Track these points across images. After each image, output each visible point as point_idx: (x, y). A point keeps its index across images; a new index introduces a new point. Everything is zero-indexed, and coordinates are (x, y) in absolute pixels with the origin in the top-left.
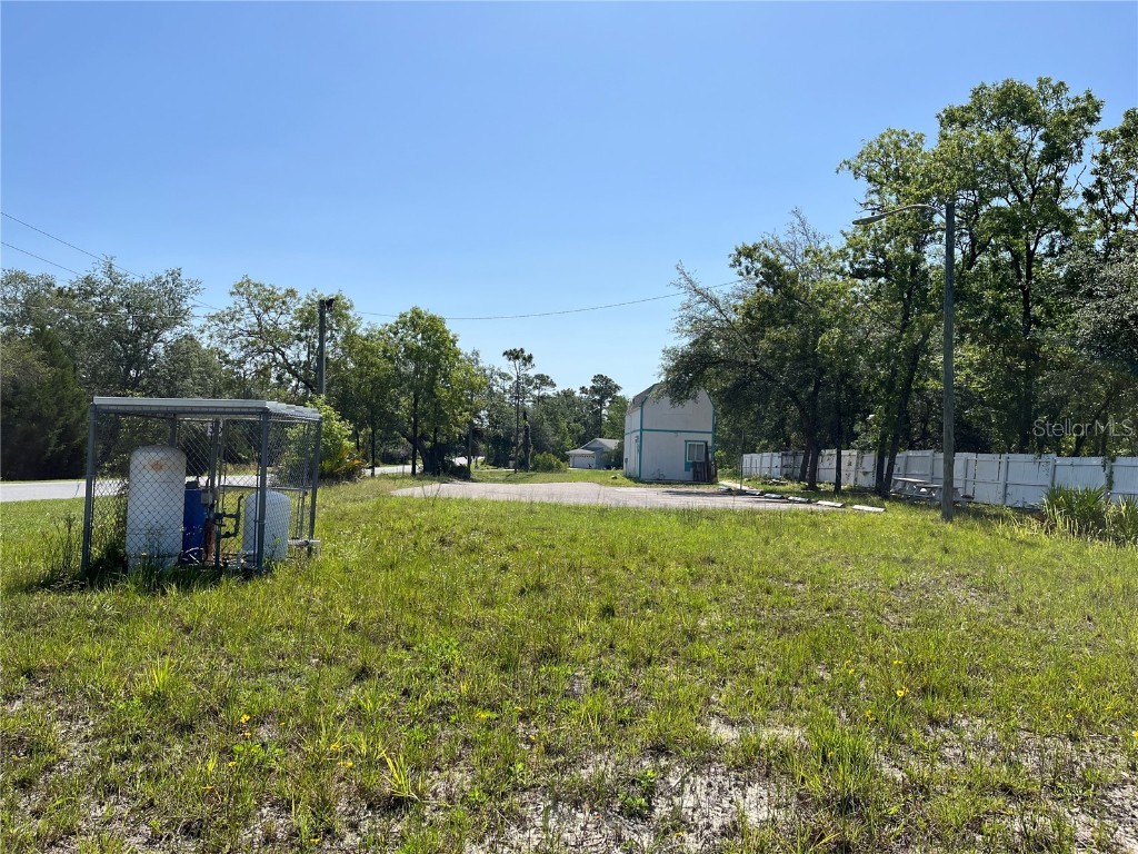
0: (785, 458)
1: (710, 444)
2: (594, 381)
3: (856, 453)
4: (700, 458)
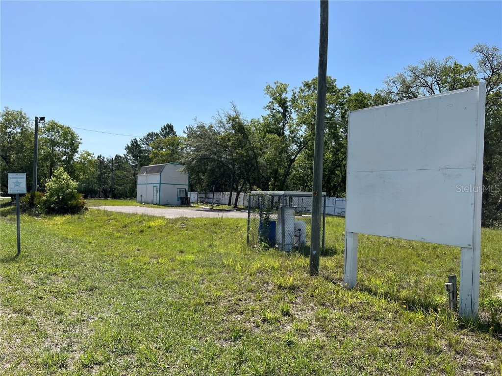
0: (199, 195)
1: (187, 190)
3: (243, 194)
4: (183, 195)
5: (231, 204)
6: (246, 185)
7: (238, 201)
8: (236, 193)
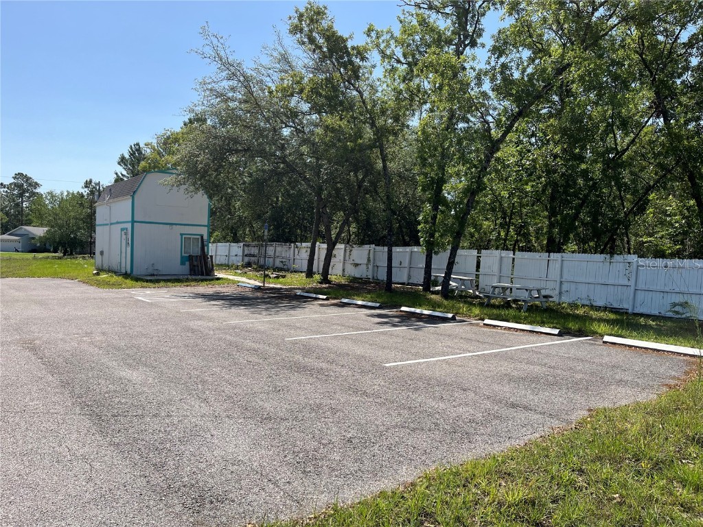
0: (246, 248)
1: (205, 237)
2: (14, 178)
3: (342, 246)
4: (196, 251)
5: (315, 269)
6: (349, 226)
7: (332, 264)
8: (325, 246)
